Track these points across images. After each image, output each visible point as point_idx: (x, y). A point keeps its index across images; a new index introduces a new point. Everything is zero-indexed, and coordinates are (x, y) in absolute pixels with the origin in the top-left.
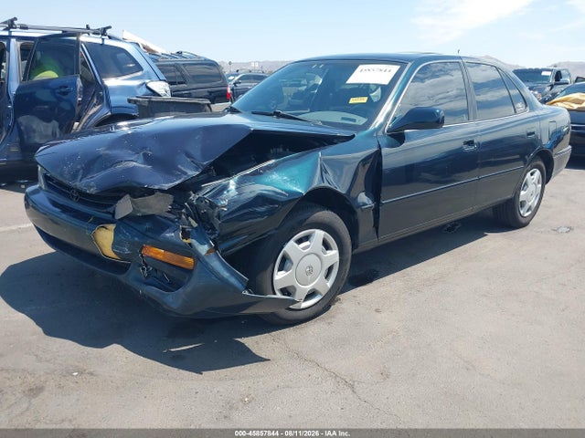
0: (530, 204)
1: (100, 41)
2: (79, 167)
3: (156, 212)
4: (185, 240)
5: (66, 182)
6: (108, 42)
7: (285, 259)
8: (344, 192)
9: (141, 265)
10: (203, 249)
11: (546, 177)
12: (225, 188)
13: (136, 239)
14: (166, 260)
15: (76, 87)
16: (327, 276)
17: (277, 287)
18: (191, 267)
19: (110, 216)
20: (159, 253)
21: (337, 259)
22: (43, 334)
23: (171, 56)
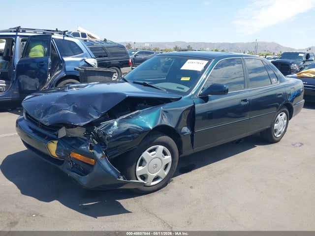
0: (280, 130)
1: (62, 38)
2: (41, 111)
3: (78, 136)
4: (91, 151)
5: (35, 118)
6: (66, 38)
7: (142, 160)
8: (174, 127)
9: (69, 162)
10: (99, 156)
11: (289, 117)
12: (112, 125)
13: (67, 149)
14: (82, 160)
15: (48, 63)
16: (165, 169)
17: (138, 175)
18: (93, 164)
19: (55, 136)
20: (78, 156)
21: (171, 160)
22: (20, 193)
23: (101, 42)
